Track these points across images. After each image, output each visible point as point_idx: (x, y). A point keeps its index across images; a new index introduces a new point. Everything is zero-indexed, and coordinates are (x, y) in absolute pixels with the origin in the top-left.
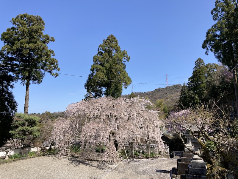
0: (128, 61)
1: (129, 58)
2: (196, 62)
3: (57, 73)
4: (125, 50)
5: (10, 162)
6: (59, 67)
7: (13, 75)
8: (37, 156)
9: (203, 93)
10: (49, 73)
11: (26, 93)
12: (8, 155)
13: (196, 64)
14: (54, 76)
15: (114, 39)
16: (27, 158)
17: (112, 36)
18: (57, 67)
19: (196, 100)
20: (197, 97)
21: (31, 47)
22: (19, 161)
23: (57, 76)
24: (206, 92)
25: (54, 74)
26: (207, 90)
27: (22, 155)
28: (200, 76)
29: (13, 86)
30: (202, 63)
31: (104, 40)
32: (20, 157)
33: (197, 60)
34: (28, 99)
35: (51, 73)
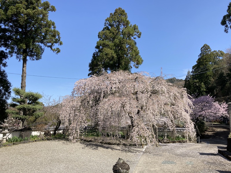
0: (139, 37)
1: (140, 34)
2: (201, 49)
3: (58, 48)
4: (135, 25)
5: (9, 145)
6: (61, 40)
7: (5, 51)
8: (41, 140)
9: (210, 81)
10: (49, 48)
11: (23, 70)
12: (5, 137)
13: (201, 51)
14: (54, 52)
15: (123, 11)
16: (29, 142)
17: (120, 9)
18: (59, 41)
19: (202, 89)
20: (203, 86)
21: (29, 13)
22: (20, 145)
23: (59, 51)
24: (212, 79)
25: (55, 49)
26: (214, 78)
27: (23, 139)
28: (207, 63)
29: (6, 64)
30: (209, 50)
31: (111, 14)
32: (21, 140)
33: (203, 47)
34: (25, 77)
35: (51, 48)
